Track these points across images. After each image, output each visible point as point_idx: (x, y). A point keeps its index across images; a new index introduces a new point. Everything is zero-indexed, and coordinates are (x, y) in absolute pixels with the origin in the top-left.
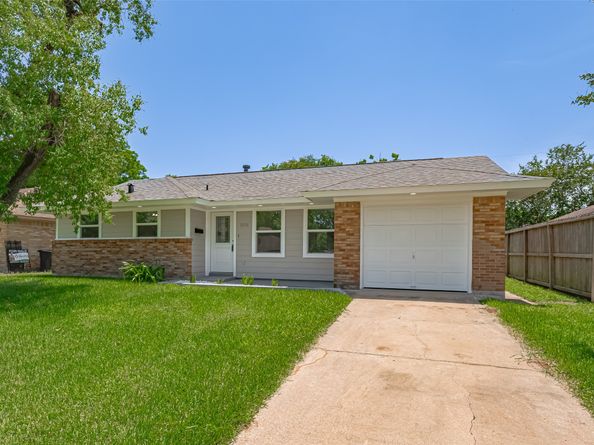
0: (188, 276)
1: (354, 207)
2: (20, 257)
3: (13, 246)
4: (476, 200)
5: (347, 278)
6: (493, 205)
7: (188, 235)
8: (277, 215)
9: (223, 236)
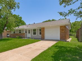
0: (24, 38)
1: (44, 28)
2: (8, 36)
3: (8, 34)
4: (60, 26)
5: (43, 38)
6: (63, 27)
7: (24, 33)
8: (36, 29)
9: (29, 33)
